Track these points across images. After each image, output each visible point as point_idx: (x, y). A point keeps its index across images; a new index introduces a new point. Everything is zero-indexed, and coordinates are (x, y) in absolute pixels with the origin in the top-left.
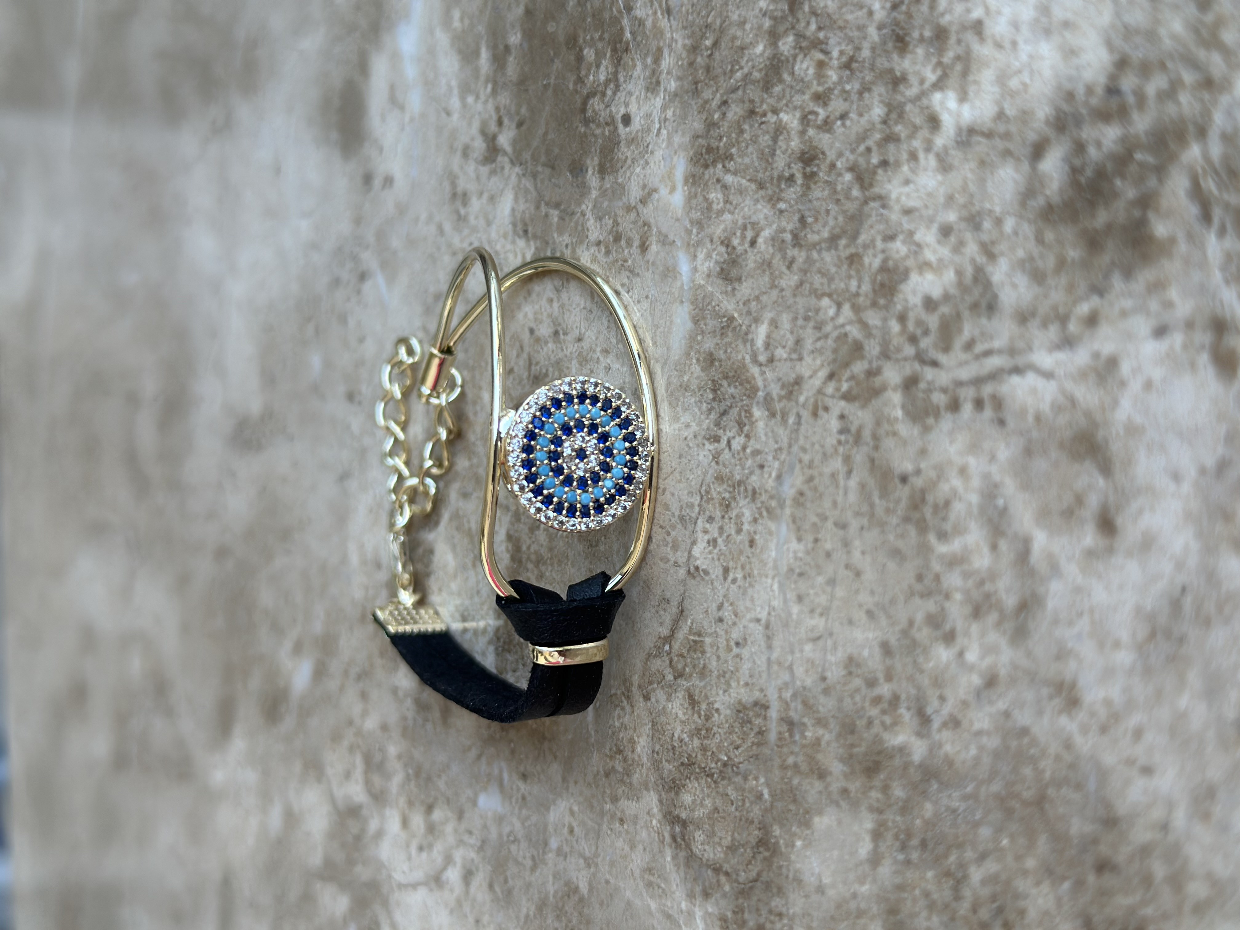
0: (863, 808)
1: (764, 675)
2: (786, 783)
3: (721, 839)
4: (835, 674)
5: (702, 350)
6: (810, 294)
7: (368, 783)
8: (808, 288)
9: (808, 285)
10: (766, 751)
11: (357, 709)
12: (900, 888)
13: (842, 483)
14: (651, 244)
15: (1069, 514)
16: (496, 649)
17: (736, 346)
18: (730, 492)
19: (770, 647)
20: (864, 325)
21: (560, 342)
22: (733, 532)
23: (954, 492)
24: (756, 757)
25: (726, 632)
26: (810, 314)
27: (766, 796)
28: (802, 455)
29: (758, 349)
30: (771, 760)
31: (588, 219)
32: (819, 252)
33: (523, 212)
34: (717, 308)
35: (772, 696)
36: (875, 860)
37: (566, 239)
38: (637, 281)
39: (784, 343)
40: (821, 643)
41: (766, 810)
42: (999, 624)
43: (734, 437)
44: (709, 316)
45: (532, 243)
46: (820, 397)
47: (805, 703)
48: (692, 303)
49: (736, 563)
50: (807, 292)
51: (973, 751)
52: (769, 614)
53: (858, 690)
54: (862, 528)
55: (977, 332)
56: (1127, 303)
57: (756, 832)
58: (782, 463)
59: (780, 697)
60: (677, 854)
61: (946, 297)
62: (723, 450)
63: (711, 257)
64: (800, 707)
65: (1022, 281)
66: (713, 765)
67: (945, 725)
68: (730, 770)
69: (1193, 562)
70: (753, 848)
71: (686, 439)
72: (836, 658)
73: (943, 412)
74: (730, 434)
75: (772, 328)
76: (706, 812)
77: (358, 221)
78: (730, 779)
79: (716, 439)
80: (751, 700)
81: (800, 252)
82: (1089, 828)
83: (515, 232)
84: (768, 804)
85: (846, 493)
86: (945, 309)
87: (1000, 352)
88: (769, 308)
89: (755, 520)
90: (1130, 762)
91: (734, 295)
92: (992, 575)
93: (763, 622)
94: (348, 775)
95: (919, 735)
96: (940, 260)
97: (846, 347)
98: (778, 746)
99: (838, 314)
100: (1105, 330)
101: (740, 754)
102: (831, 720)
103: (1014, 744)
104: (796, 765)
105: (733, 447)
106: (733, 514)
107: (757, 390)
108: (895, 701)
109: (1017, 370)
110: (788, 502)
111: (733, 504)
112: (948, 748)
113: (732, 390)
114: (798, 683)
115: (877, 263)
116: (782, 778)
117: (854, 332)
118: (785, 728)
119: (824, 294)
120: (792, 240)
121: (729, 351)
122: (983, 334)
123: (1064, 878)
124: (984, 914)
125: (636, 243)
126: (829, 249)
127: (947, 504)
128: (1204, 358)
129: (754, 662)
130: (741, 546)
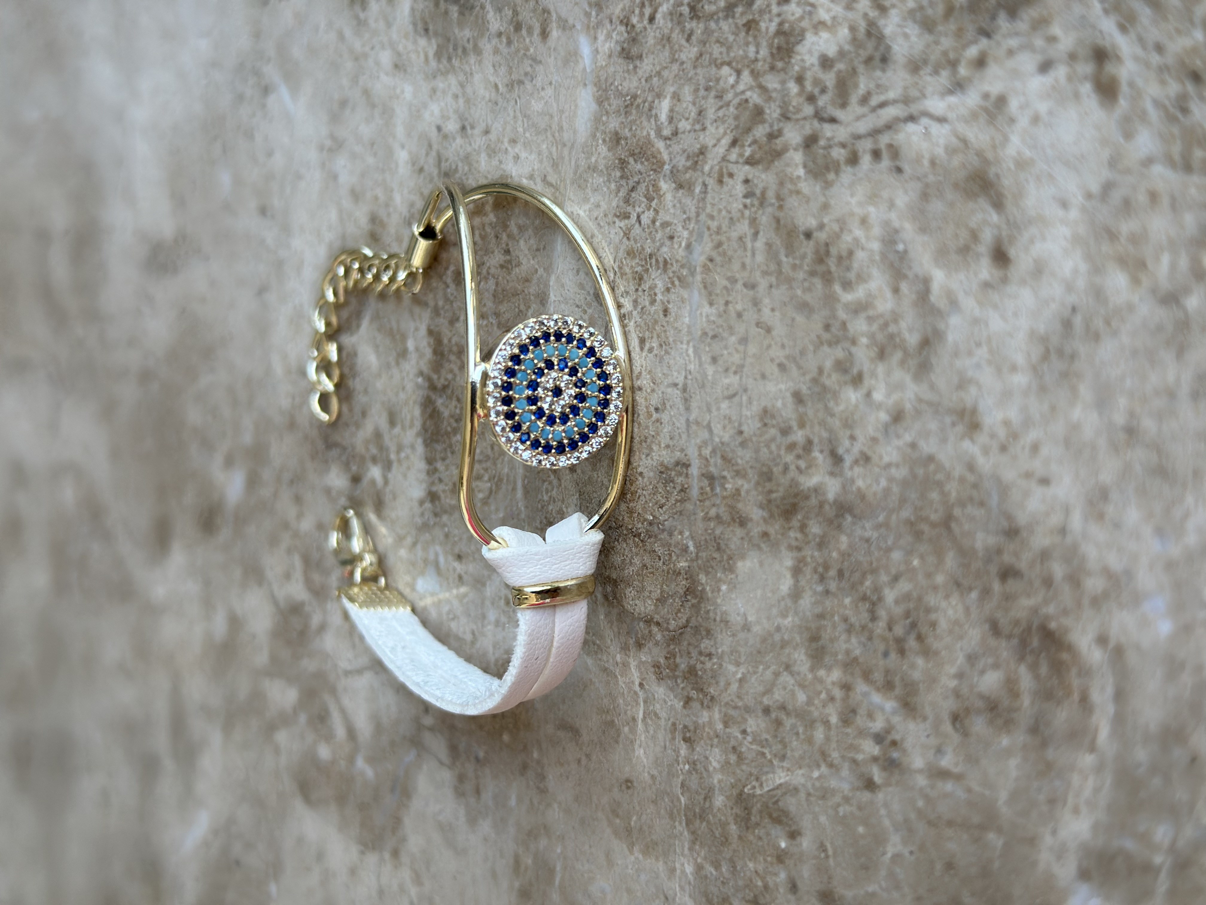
0: (783, 548)
1: (684, 436)
2: (710, 534)
3: (650, 592)
4: (751, 427)
5: (607, 130)
6: (710, 64)
7: (308, 582)
8: (707, 59)
9: (708, 56)
10: (689, 506)
11: (292, 512)
12: (821, 616)
13: (749, 245)
14: (551, 30)
15: (965, 250)
16: (425, 441)
17: (641, 122)
18: (642, 266)
19: (688, 409)
20: (763, 89)
21: (467, 136)
22: (647, 303)
23: (856, 240)
24: (681, 513)
25: (646, 399)
26: (711, 84)
27: (692, 548)
28: (710, 222)
29: (662, 123)
30: (694, 514)
31: (488, 12)
32: (717, 22)
33: (422, 11)
34: (620, 88)
35: (692, 453)
36: (796, 594)
37: (467, 33)
38: (540, 68)
39: (687, 115)
40: (736, 399)
41: (692, 560)
42: (902, 363)
43: (643, 212)
44: (612, 96)
45: (433, 41)
46: (724, 164)
47: (723, 458)
48: (595, 85)
49: (652, 332)
50: (707, 63)
51: (883, 483)
52: (686, 378)
53: (773, 439)
54: (771, 286)
55: (872, 86)
56: (1013, 42)
57: (684, 582)
58: (691, 233)
59: (700, 455)
60: (610, 612)
61: (842, 54)
62: (633, 225)
63: (612, 37)
64: (719, 461)
65: (913, 30)
66: (640, 525)
67: (856, 462)
68: (656, 528)
69: (1081, 283)
70: (681, 597)
71: (596, 219)
72: (751, 412)
73: (843, 167)
74: (638, 209)
75: (675, 101)
76: (635, 570)
77: (257, 35)
78: (656, 537)
79: (627, 216)
80: (672, 461)
81: (698, 23)
82: (992, 540)
83: (416, 31)
84: (694, 555)
85: (753, 254)
86: (841, 66)
87: (895, 102)
88: (671, 82)
89: (668, 290)
90: (1028, 475)
91: (636, 73)
92: (896, 317)
93: (680, 386)
94: (288, 576)
95: (832, 474)
96: (834, 18)
97: (748, 113)
98: (700, 501)
99: (737, 82)
100: (993, 70)
101: (665, 513)
102: (749, 471)
103: (920, 472)
104: (718, 517)
105: (642, 222)
106: (646, 286)
107: (664, 164)
108: (809, 445)
109: (911, 118)
110: (698, 269)
111: (645, 276)
112: (860, 483)
113: (639, 167)
114: (717, 440)
115: (773, 27)
116: (706, 530)
117: (755, 97)
118: (706, 482)
119: (723, 64)
120: (690, 13)
121: (634, 128)
122: (878, 86)
123: (970, 589)
124: (899, 630)
125: (537, 31)
126: (726, 17)
127: (851, 253)
128: (1087, 88)
129: (674, 424)
130: (656, 316)
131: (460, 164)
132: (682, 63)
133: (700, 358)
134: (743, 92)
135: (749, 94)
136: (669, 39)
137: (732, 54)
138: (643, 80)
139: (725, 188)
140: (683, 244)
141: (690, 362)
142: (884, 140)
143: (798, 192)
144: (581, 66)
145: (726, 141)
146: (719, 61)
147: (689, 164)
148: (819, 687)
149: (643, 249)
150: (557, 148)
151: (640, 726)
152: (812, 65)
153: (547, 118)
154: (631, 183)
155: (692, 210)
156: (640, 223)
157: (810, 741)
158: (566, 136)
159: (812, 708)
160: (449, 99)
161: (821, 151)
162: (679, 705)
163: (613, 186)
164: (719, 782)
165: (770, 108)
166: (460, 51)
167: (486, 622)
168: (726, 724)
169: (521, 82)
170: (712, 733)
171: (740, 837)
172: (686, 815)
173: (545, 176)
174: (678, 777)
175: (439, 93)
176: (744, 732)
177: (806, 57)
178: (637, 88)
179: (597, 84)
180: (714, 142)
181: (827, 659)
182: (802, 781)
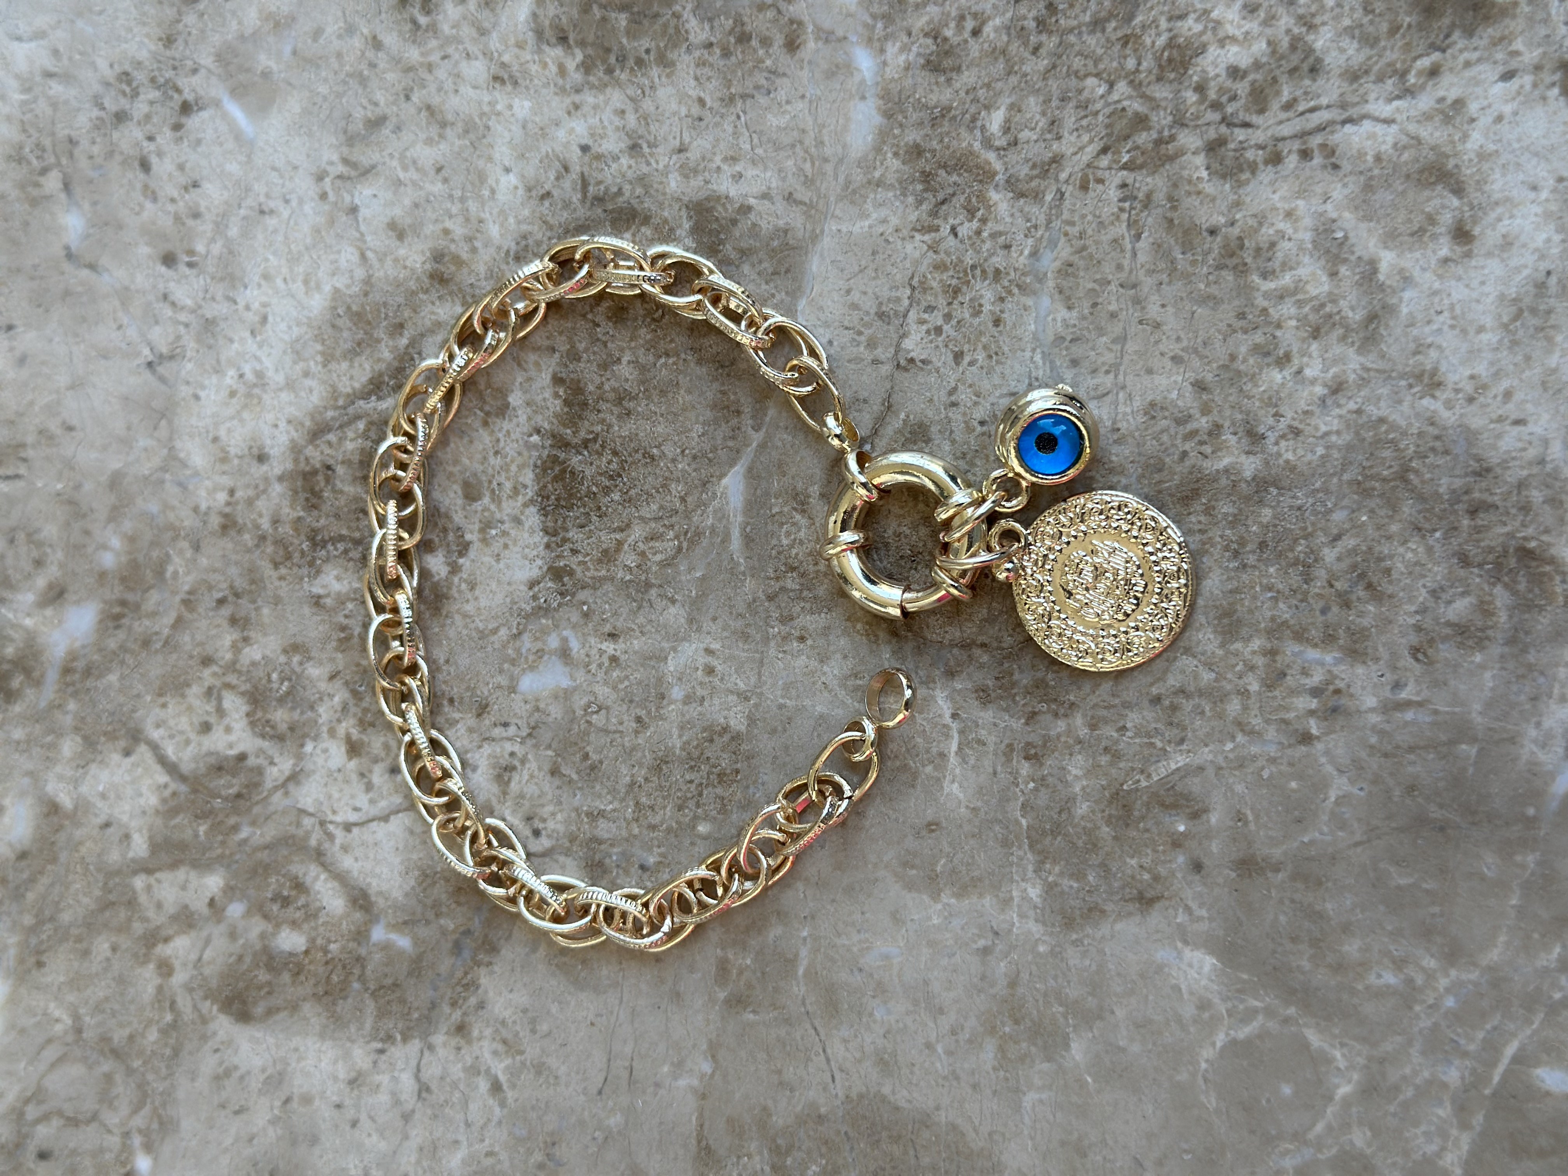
131: (627, 188)
132: (1026, 75)
133: (1052, 362)
134: (1119, 101)
135: (1126, 103)
136: (1004, 52)
137: (1101, 66)
138: (962, 94)
139: (1091, 194)
140: (1026, 252)
141: (1037, 368)
142: (1316, 141)
143: (1199, 193)
144: (857, 78)
145: (1091, 150)
146: (1082, 73)
147: (1035, 172)
148: (1233, 661)
149: (962, 262)
150: (813, 164)
151: (953, 760)
152: (1217, 76)
153: (795, 133)
154: (940, 196)
155: (1042, 219)
156: (956, 235)
157: (1220, 716)
158: (828, 151)
159: (1224, 683)
160: (607, 115)
161: (1231, 154)
162: (1017, 724)
163: (911, 199)
164: (1083, 789)
165: (1158, 115)
166: (631, 62)
167: (665, 702)
168: (1093, 727)
169: (744, 97)
170: (1071, 741)
171: (1116, 838)
172: (1028, 838)
173: (790, 194)
174: (1017, 800)
175: (586, 109)
176: (1124, 728)
177: (1209, 69)
178: (952, 101)
179: (885, 95)
180: (1071, 150)
181: (1244, 631)
182: (1210, 757)
